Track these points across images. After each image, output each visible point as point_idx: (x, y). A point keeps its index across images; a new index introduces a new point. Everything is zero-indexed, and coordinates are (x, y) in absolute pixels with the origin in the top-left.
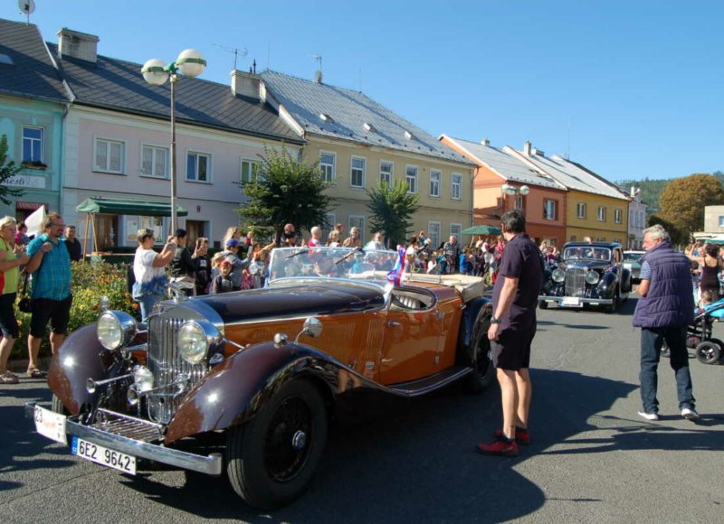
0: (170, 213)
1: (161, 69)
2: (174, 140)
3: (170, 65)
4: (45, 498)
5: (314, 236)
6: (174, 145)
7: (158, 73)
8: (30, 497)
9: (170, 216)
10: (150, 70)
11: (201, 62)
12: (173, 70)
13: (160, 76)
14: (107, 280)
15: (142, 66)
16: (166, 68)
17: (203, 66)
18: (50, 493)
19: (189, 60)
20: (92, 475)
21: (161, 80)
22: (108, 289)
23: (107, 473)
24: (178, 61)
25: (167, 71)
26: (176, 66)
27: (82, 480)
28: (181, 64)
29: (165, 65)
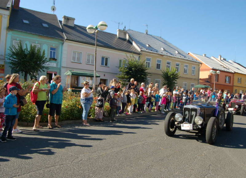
0: (93, 76)
1: (93, 28)
2: (96, 52)
3: (95, 27)
4: (40, 173)
5: (142, 86)
6: (96, 53)
7: (92, 29)
8: (35, 172)
9: (93, 77)
10: (89, 28)
11: (106, 26)
12: (97, 28)
14: (71, 98)
15: (86, 27)
16: (94, 28)
17: (106, 27)
18: (41, 172)
19: (102, 25)
20: (57, 166)
21: (93, 32)
22: (71, 101)
23: (62, 166)
24: (98, 25)
25: (95, 29)
26: (97, 27)
27: (53, 167)
28: (99, 26)
29: (94, 27)
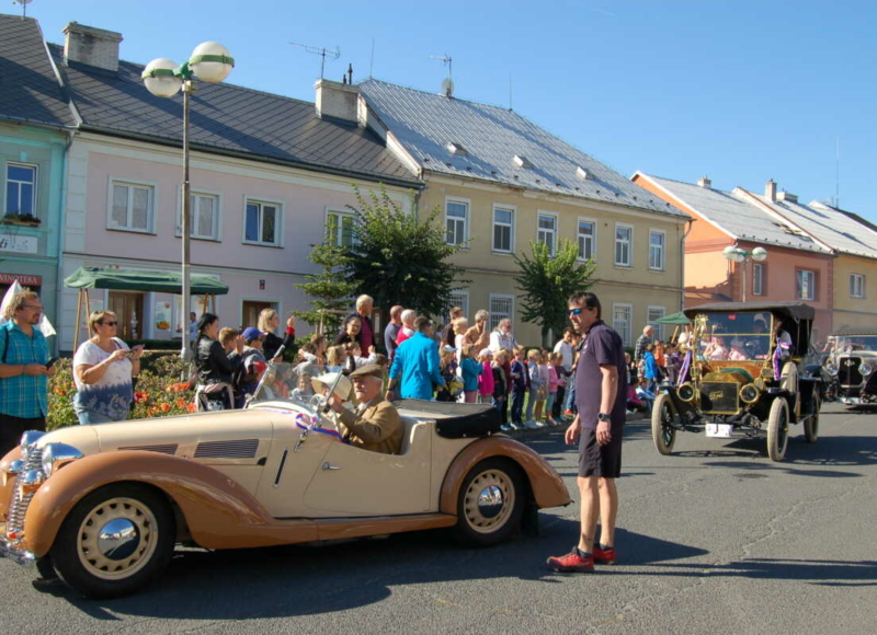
0: (181, 287)
1: (170, 73)
2: (187, 179)
3: (181, 66)
6: (187, 186)
7: (170, 79)
9: (180, 293)
10: (153, 74)
11: (225, 60)
12: (186, 73)
13: (169, 83)
15: (142, 68)
16: (177, 71)
17: (228, 67)
19: (206, 58)
21: (169, 90)
24: (191, 61)
25: (178, 76)
26: (190, 68)
28: (196, 64)
29: (177, 66)
